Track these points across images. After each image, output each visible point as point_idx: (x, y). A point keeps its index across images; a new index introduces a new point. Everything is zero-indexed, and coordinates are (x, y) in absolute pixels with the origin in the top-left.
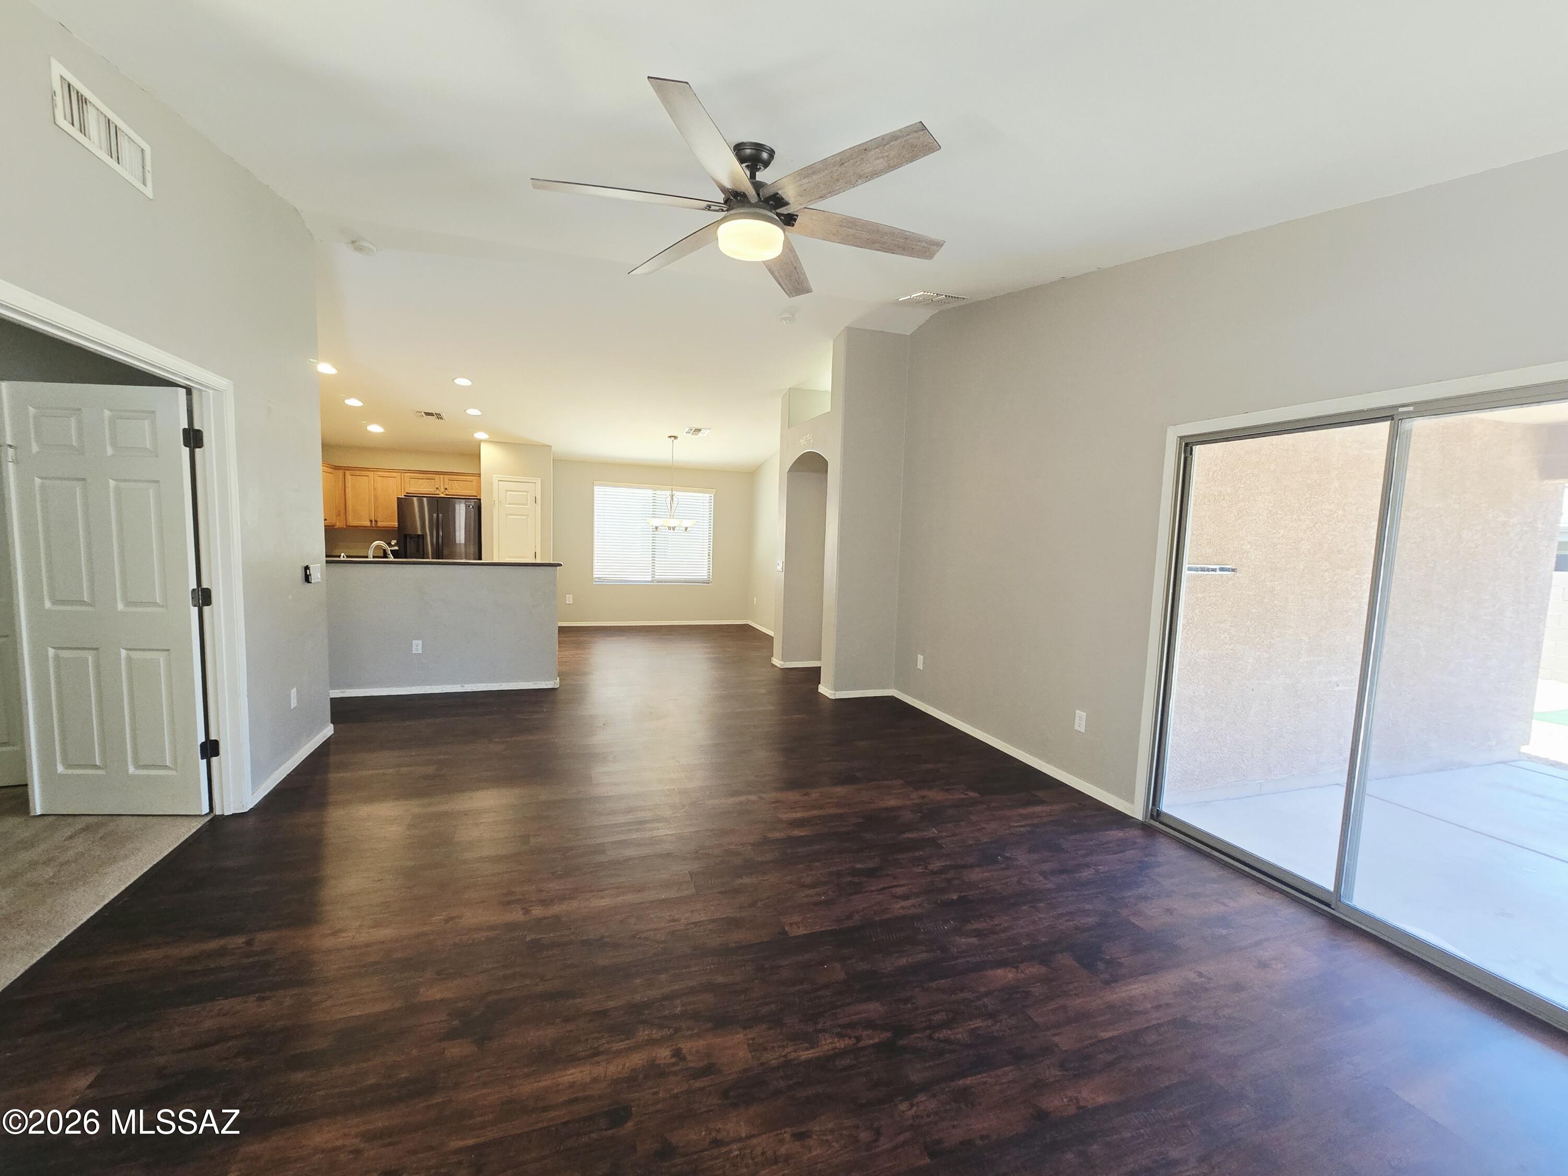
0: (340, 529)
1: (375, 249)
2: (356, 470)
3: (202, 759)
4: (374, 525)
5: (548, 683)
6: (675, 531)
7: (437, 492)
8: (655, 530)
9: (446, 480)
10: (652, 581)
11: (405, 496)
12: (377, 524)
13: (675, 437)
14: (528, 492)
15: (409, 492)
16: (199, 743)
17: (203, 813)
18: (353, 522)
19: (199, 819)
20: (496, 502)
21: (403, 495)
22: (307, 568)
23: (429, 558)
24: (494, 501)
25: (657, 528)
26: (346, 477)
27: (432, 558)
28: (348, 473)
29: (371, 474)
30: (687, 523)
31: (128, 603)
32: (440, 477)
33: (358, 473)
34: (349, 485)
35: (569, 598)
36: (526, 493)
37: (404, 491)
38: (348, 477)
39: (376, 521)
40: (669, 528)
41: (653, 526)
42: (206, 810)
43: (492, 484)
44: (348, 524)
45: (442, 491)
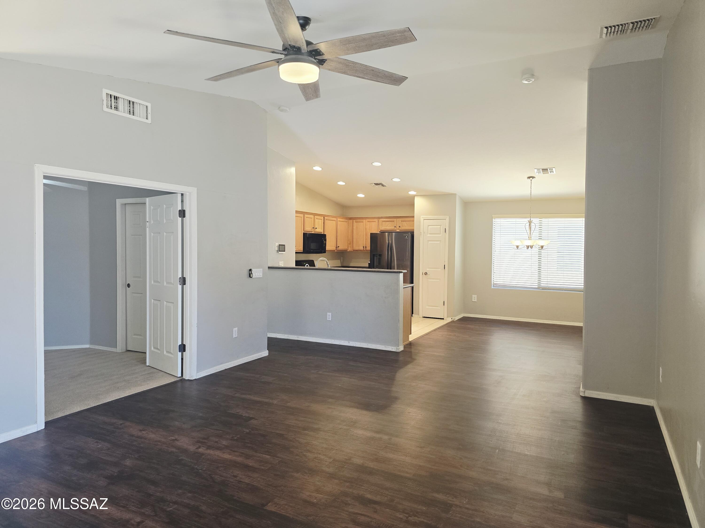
0: (350, 252)
1: (288, 109)
2: (357, 219)
3: (179, 352)
4: (365, 250)
5: (393, 347)
6: (533, 249)
7: (395, 229)
8: (540, 248)
9: (400, 222)
10: (538, 288)
11: (380, 232)
12: (366, 248)
13: (533, 177)
14: (441, 225)
15: (381, 230)
16: (179, 345)
17: (178, 377)
18: (356, 248)
19: (175, 378)
20: (422, 233)
21: (379, 232)
22: (250, 270)
23: (394, 269)
24: (421, 232)
25: (542, 247)
26: (354, 223)
27: (397, 269)
28: (354, 221)
29: (364, 221)
30: (541, 243)
31: (167, 283)
32: (397, 220)
33: (359, 220)
34: (355, 227)
35: (474, 297)
36: (439, 227)
37: (379, 229)
38: (355, 223)
39: (366, 247)
40: (528, 247)
41: (539, 245)
42: (180, 375)
43: (420, 222)
44: (354, 249)
45: (398, 227)
